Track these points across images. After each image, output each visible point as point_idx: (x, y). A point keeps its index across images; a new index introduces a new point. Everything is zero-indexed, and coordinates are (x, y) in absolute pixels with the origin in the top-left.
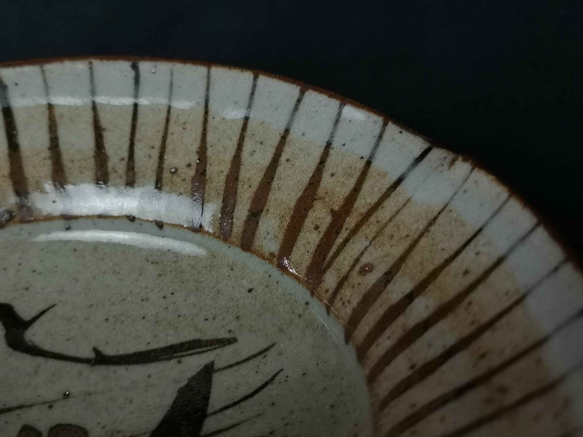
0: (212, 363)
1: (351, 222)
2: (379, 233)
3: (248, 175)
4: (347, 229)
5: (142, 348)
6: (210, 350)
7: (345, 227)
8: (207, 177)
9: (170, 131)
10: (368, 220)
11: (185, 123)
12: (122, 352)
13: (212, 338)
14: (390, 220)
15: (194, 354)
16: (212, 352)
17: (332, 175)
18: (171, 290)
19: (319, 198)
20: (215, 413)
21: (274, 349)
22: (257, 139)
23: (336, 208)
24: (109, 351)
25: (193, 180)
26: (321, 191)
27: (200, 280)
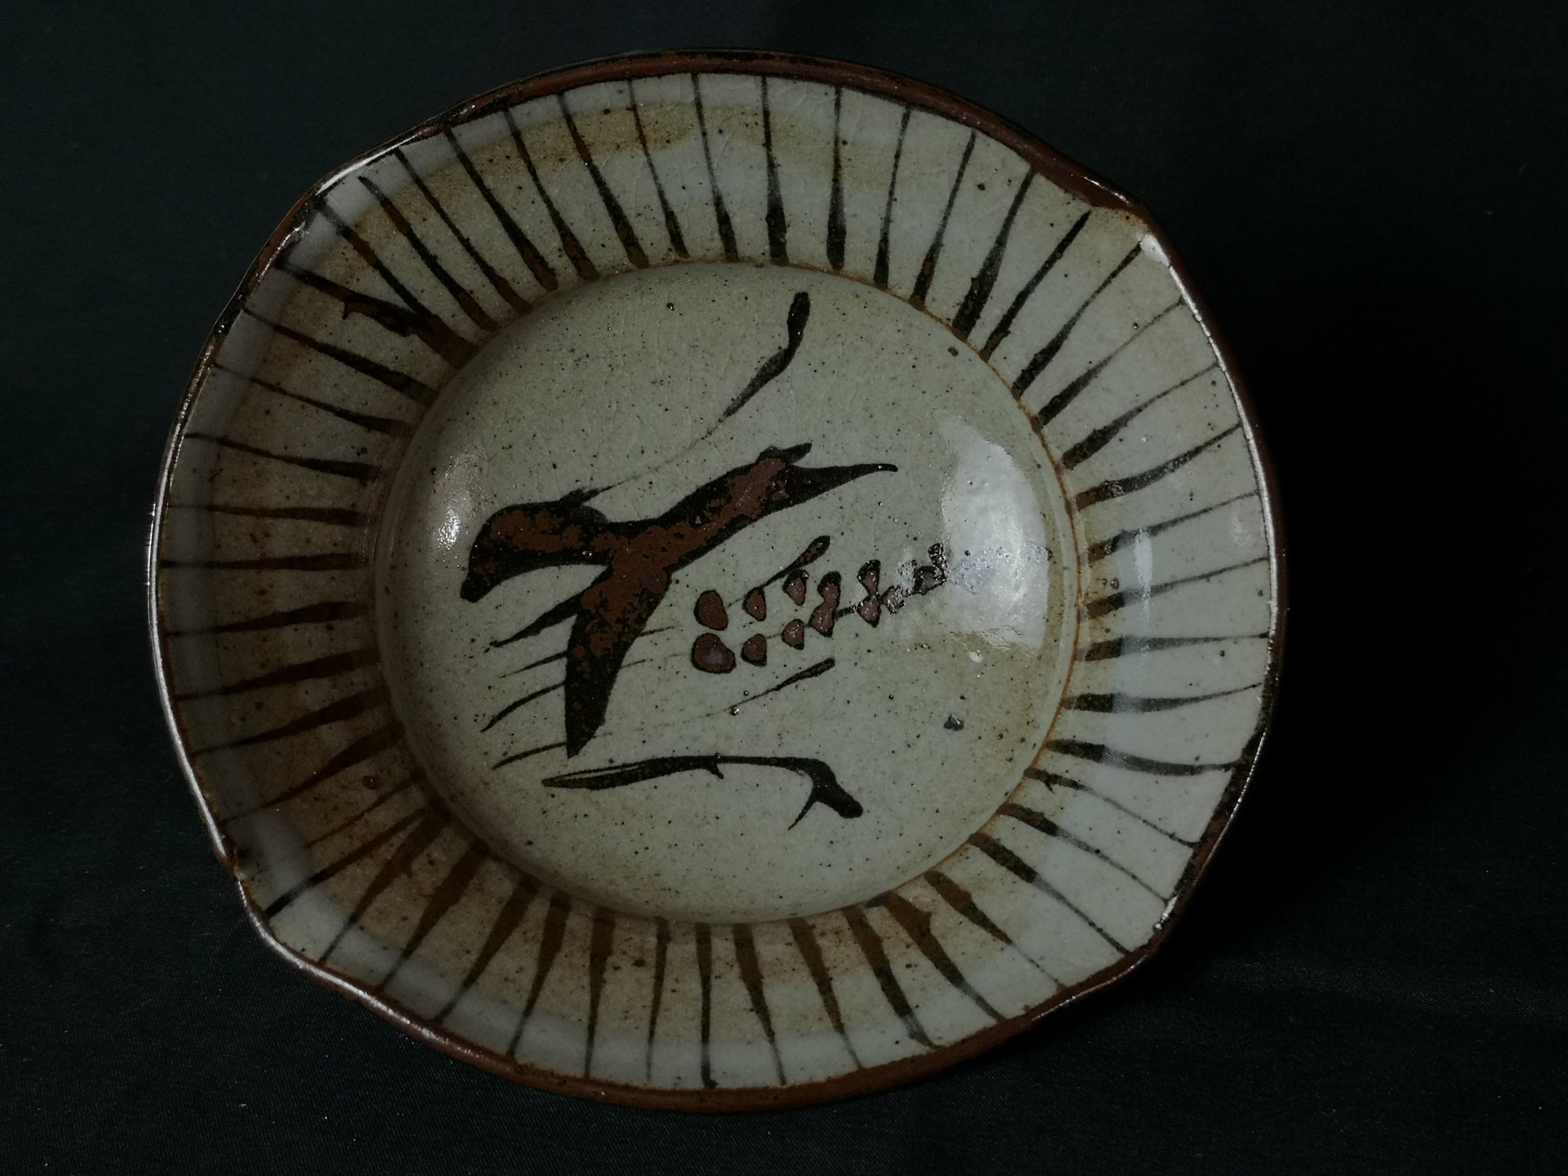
0: (570, 755)
1: (386, 852)
2: (352, 822)
3: (528, 946)
4: (392, 845)
5: (663, 781)
6: (574, 774)
7: (394, 849)
8: (589, 952)
9: (648, 1011)
10: (363, 845)
11: (626, 1018)
12: (687, 774)
13: (576, 790)
14: (334, 832)
15: (595, 771)
16: (572, 771)
17: (405, 919)
18: (639, 857)
19: (426, 896)
20: (555, 687)
21: (495, 762)
22: (512, 985)
23: (404, 876)
24: (702, 775)
25: (610, 952)
26: (423, 904)
27: (600, 867)
